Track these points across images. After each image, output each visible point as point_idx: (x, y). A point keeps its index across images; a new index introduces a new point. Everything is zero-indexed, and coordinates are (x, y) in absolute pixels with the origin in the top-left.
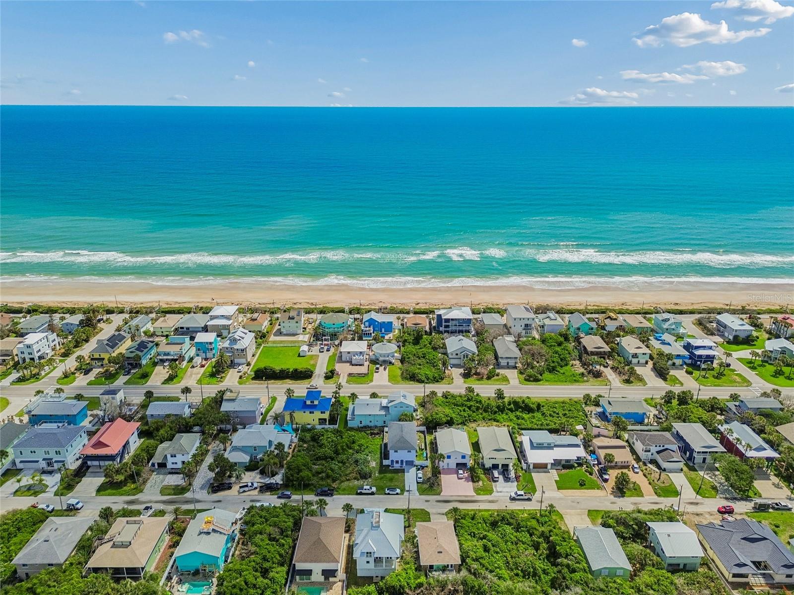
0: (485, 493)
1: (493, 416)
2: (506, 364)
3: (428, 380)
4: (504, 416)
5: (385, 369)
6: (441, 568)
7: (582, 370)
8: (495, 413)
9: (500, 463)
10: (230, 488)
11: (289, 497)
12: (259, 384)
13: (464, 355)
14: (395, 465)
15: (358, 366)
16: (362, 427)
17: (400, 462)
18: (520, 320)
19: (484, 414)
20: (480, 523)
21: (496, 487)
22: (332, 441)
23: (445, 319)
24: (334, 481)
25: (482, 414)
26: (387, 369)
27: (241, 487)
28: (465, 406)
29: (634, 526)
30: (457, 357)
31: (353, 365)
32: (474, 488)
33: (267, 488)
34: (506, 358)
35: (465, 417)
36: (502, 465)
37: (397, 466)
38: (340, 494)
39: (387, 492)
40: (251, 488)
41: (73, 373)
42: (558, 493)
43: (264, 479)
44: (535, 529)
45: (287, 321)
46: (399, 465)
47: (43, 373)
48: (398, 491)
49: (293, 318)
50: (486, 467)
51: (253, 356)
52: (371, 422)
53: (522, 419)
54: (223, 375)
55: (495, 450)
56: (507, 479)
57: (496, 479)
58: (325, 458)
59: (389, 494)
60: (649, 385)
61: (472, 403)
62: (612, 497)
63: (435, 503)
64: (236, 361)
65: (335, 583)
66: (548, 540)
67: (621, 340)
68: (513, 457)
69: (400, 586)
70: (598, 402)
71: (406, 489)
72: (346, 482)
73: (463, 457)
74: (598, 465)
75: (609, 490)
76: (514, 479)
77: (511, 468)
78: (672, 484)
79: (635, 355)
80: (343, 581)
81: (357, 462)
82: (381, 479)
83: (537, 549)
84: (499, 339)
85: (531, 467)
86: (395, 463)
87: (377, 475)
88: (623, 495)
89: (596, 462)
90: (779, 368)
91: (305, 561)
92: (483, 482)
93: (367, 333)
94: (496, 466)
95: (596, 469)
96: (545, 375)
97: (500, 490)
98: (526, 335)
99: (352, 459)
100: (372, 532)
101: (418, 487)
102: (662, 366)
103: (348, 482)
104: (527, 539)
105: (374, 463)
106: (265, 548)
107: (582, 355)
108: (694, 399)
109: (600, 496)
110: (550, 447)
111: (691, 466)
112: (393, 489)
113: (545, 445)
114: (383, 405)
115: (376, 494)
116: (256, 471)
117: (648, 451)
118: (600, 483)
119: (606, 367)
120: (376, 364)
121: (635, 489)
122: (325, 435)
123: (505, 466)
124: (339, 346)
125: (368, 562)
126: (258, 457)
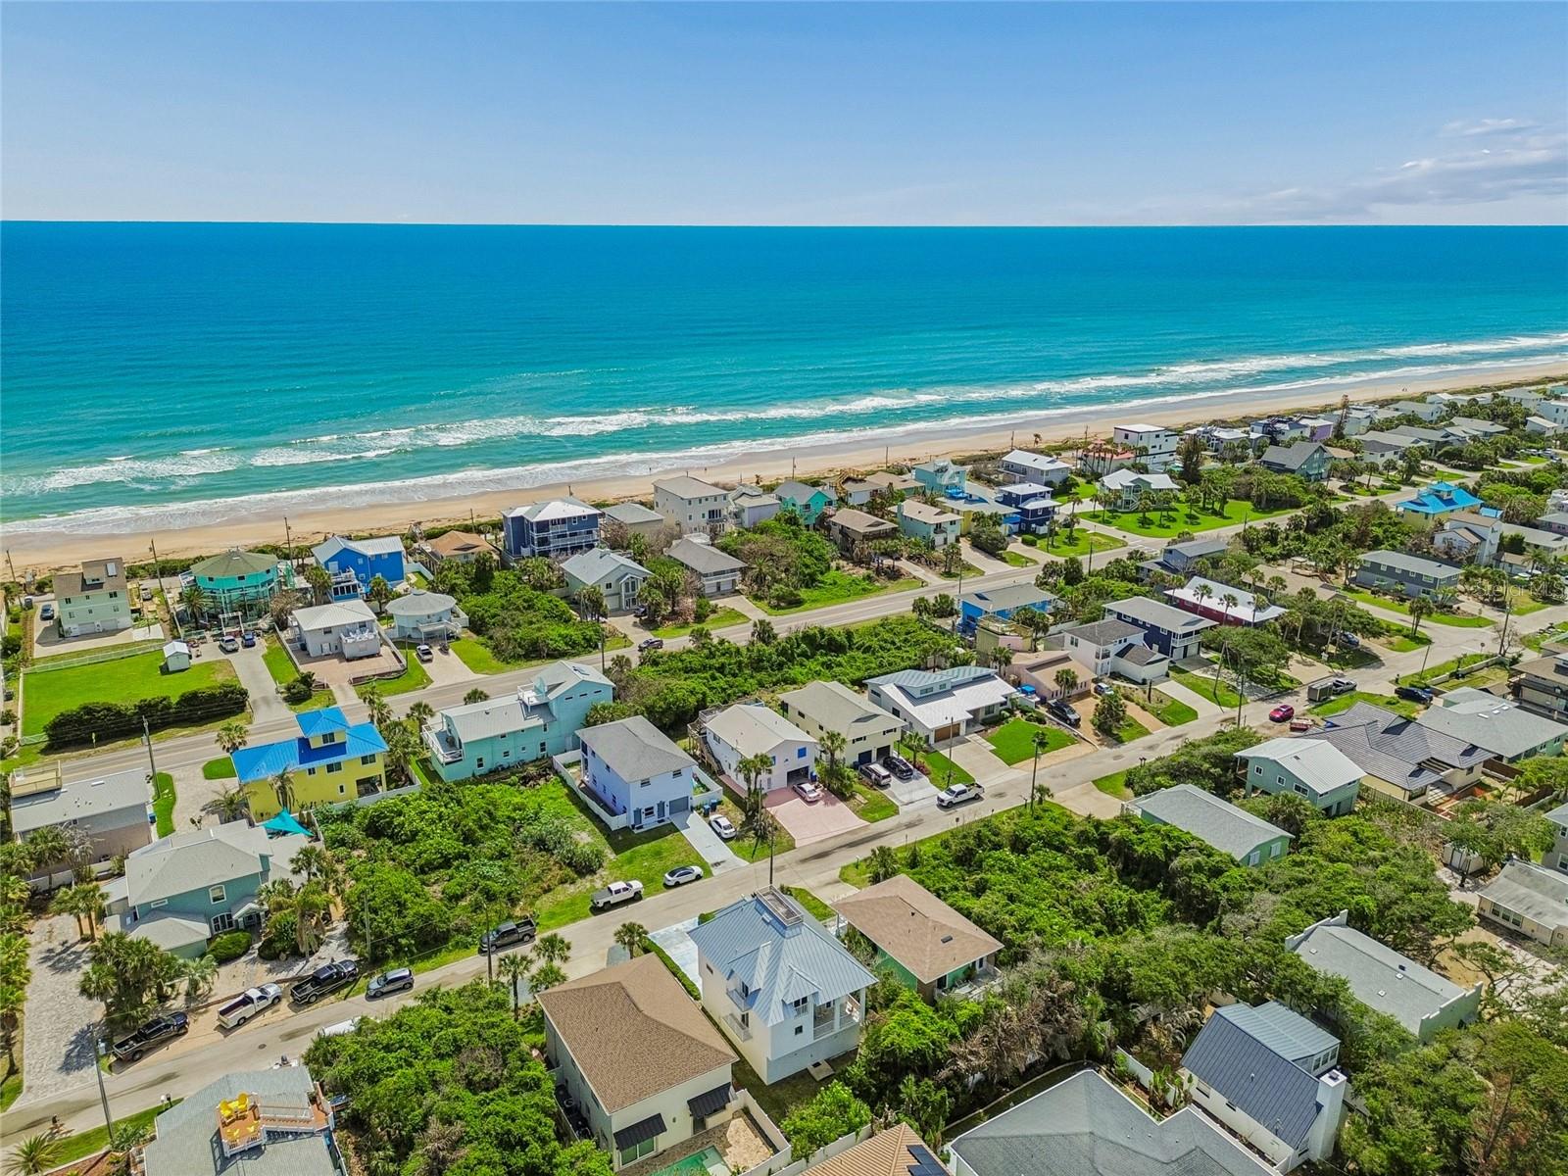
0: (884, 813)
1: (779, 675)
2: (715, 589)
3: (575, 648)
4: (800, 669)
5: (445, 651)
6: (963, 977)
7: (863, 572)
8: (780, 666)
9: (872, 746)
11: (406, 985)
12: (77, 758)
13: (627, 584)
14: (645, 820)
15: (366, 660)
16: (486, 775)
17: (655, 810)
18: (700, 501)
19: (759, 676)
21: (894, 796)
22: (440, 817)
23: (538, 523)
24: (513, 902)
25: (752, 677)
26: (451, 650)
27: (223, 1013)
28: (711, 668)
29: (1212, 770)
30: (611, 591)
31: (348, 660)
32: (856, 812)
33: (315, 988)
34: (715, 574)
35: (724, 690)
36: (878, 749)
37: (650, 823)
39: (672, 880)
40: (262, 1004)
42: (1015, 771)
43: (289, 968)
45: (78, 597)
46: (655, 818)
48: (695, 871)
49: (98, 587)
50: (847, 764)
55: (858, 721)
56: (904, 775)
57: (883, 782)
58: (447, 862)
59: (678, 884)
60: (988, 572)
61: (722, 660)
62: (1105, 749)
63: (800, 868)
65: (728, 1124)
66: (1103, 844)
67: (899, 508)
68: (899, 723)
69: (933, 1043)
70: (944, 609)
71: (710, 861)
72: (545, 898)
73: (802, 753)
74: (1043, 701)
75: (1093, 739)
76: (916, 772)
77: (894, 753)
78: (1174, 701)
79: (939, 528)
80: (746, 1111)
81: (541, 844)
82: (630, 861)
83: (1093, 869)
84: (678, 545)
85: (932, 740)
86: (643, 816)
87: (612, 856)
88: (1120, 741)
89: (1038, 699)
90: (1141, 515)
91: (641, 1094)
92: (863, 795)
93: (342, 588)
94: (865, 758)
95: (1043, 710)
96: (803, 593)
97: (906, 799)
98: (714, 534)
99: (525, 842)
100: (789, 945)
101: (732, 849)
102: (994, 535)
103: (549, 895)
104: (1061, 860)
105: (584, 835)
106: (486, 1116)
107: (847, 546)
108: (1085, 571)
109: (1086, 755)
110: (945, 692)
111: (1174, 668)
112: (683, 868)
113: (936, 690)
114: (530, 704)
115: (649, 894)
116: (243, 959)
117: (1106, 656)
118: (1066, 732)
119: (898, 559)
120: (413, 646)
121: (1130, 725)
122: (406, 810)
123: (884, 752)
124: (275, 631)
125: (799, 1030)
126: (238, 915)
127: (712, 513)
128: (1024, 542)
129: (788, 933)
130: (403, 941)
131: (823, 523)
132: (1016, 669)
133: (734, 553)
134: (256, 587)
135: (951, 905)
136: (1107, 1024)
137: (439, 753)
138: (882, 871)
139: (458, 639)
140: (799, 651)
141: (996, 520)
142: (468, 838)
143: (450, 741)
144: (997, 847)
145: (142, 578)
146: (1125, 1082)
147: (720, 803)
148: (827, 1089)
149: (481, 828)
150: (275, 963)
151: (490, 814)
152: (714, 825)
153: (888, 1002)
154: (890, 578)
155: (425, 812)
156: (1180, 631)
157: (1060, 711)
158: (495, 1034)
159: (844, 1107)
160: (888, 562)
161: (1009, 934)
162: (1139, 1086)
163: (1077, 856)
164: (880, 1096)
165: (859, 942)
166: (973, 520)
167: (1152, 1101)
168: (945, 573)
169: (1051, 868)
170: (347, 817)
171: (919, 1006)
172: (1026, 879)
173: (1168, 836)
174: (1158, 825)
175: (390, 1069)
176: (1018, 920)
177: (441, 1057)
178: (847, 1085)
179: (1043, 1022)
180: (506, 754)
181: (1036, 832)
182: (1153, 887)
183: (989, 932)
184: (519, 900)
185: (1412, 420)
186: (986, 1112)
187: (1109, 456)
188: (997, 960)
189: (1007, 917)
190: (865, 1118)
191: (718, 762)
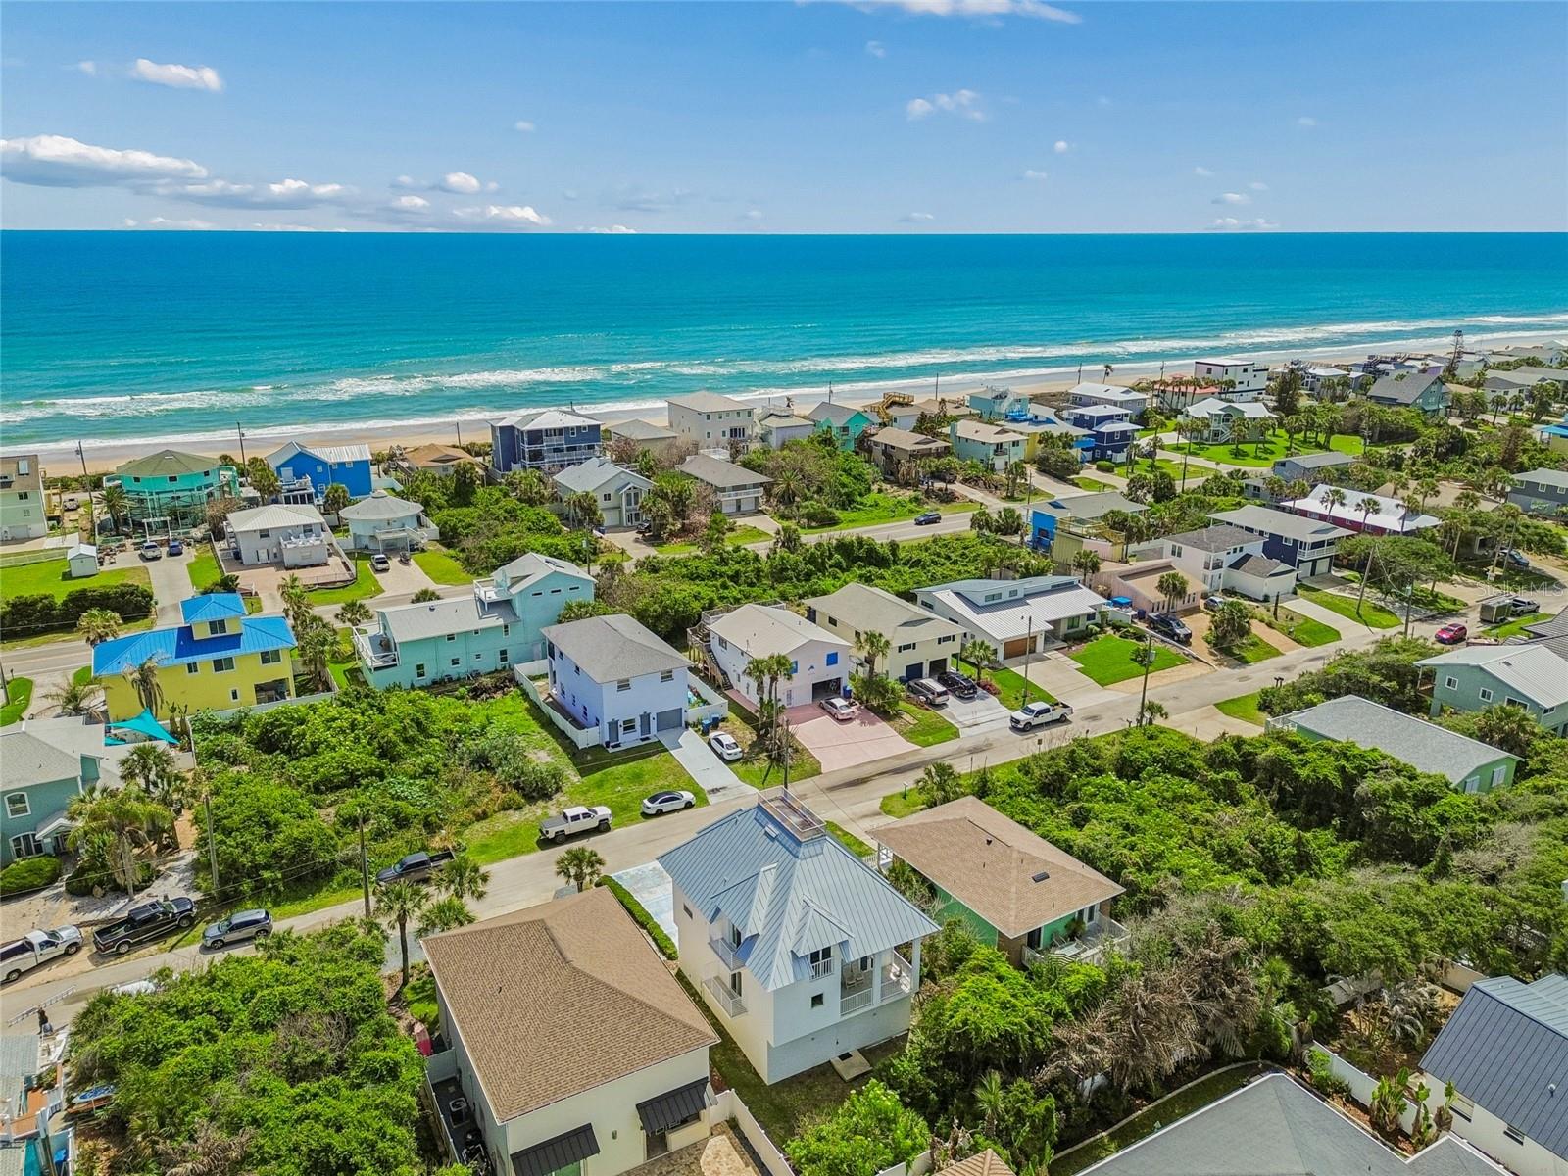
0: (941, 735)
1: (807, 586)
5: (405, 562)
6: (1065, 931)
7: (909, 493)
8: (808, 576)
9: (924, 656)
11: (257, 931)
13: (628, 495)
14: (623, 736)
15: (310, 569)
16: (428, 687)
17: (638, 724)
18: (721, 416)
19: (781, 587)
20: (1018, 794)
21: (953, 718)
22: (353, 726)
24: (432, 830)
25: (773, 587)
26: (413, 561)
31: (289, 569)
32: (901, 733)
34: (736, 488)
36: (932, 664)
37: (630, 740)
39: (654, 807)
42: (1111, 692)
43: (102, 907)
46: (636, 734)
48: (685, 797)
55: (905, 624)
56: (966, 693)
57: (939, 700)
58: (352, 780)
59: (660, 813)
60: (1059, 495)
61: (737, 567)
62: (1227, 670)
63: (825, 797)
66: (1247, 766)
67: (952, 430)
68: (958, 630)
69: (1030, 1023)
70: (1010, 525)
71: (706, 786)
72: (477, 826)
73: (832, 659)
74: (1141, 616)
75: (1209, 659)
76: (980, 691)
77: (951, 669)
78: (1307, 619)
79: (999, 449)
80: (733, 1124)
81: (482, 762)
82: (600, 785)
83: (1236, 801)
84: (691, 461)
85: (1000, 656)
86: (621, 730)
87: (576, 779)
88: (1243, 662)
89: (1135, 613)
90: (1234, 447)
91: (556, 1094)
92: (911, 714)
93: (295, 497)
94: (914, 672)
95: (1142, 626)
96: (838, 513)
97: (968, 720)
98: (735, 453)
99: (461, 759)
100: (802, 868)
101: (737, 773)
102: (1065, 456)
103: (484, 824)
104: (1191, 788)
105: (542, 754)
106: (300, 1120)
107: (892, 468)
108: (1179, 490)
109: (1201, 676)
110: (1016, 601)
111: (1300, 584)
112: (667, 793)
113: (1006, 597)
114: (487, 600)
115: (622, 825)
116: (44, 893)
117: (1218, 566)
118: (1174, 650)
119: (950, 482)
120: (368, 557)
121: (1254, 644)
122: (311, 716)
123: (938, 667)
124: (210, 540)
125: (817, 1000)
126: (44, 833)
127: (734, 432)
128: (1100, 468)
129: (803, 851)
130: (266, 875)
131: (864, 444)
132: (1105, 578)
133: (757, 468)
134: (191, 490)
135: (1044, 837)
136: (1289, 1006)
137: (370, 657)
138: (940, 794)
139: (423, 550)
140: (831, 562)
141: (1068, 442)
142: (387, 752)
143: (384, 645)
144: (1098, 772)
145: (74, 491)
146: (1328, 1095)
147: (724, 720)
148: (860, 1093)
149: (406, 741)
150: (86, 900)
151: (419, 724)
152: (714, 743)
153: (955, 963)
154: (942, 501)
155: (334, 720)
156: (1310, 539)
157: (1165, 625)
158: (344, 995)
159: (886, 1121)
160: (938, 485)
161: (1130, 874)
162: (1351, 1101)
163: (1212, 784)
164: (943, 1105)
165: (908, 881)
166: (1040, 442)
167: (1374, 1124)
168: (1008, 497)
169: (1176, 798)
170: (235, 728)
171: (1004, 968)
172: (1141, 811)
173: (1345, 755)
174: (1327, 743)
175: (180, 1044)
176: (1141, 857)
177: (259, 1028)
178: (892, 1087)
179: (1200, 997)
180: (455, 662)
181: (1151, 753)
182: (1324, 824)
183: (1100, 871)
184: (441, 828)
185: (1533, 362)
186: (1112, 1137)
187: (1190, 389)
188: (1114, 910)
189: (1126, 851)
190: (920, 1140)
191: (724, 674)
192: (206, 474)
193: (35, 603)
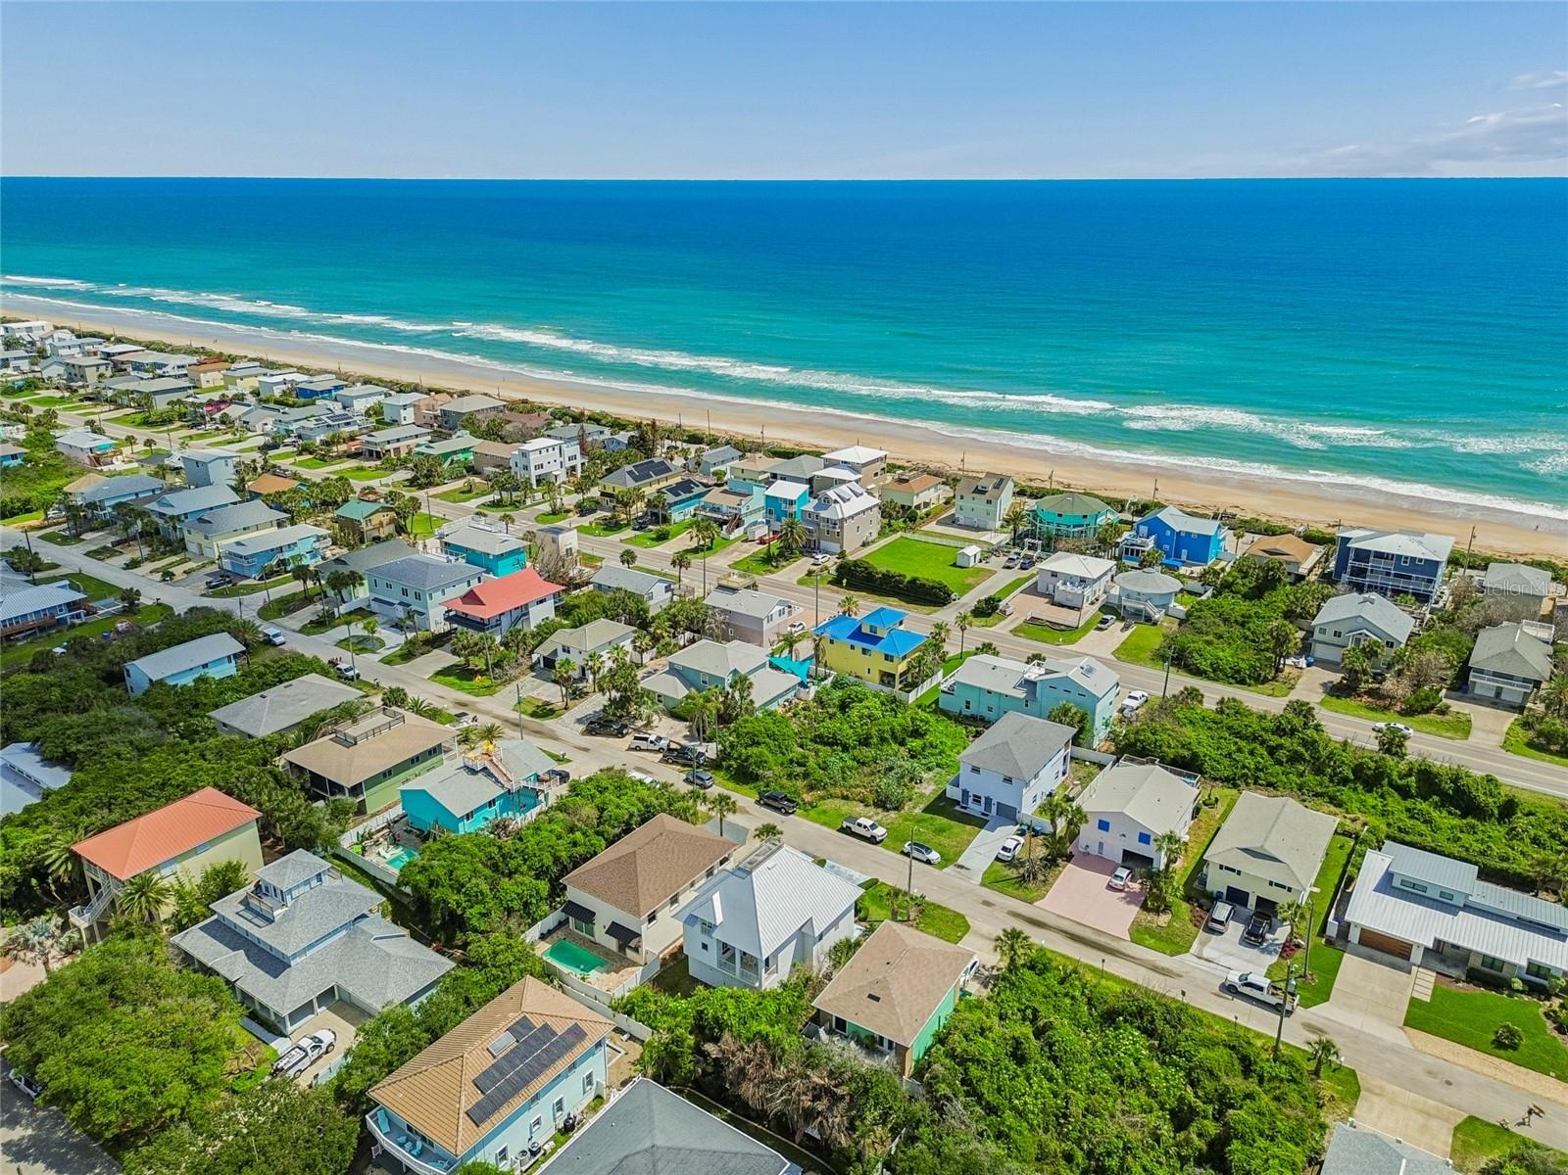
0: (1161, 945)
1: (1332, 789)
2: (1492, 694)
3: (1214, 671)
4: (1371, 799)
5: (1126, 628)
6: (863, 1036)
10: (620, 734)
13: (1356, 640)
14: (971, 804)
15: (1065, 609)
16: (967, 717)
17: (983, 800)
19: (1308, 777)
20: (1073, 998)
21: (1203, 944)
24: (811, 788)
25: (1301, 775)
26: (1130, 631)
27: (636, 738)
28: (1263, 743)
30: (1336, 640)
31: (1053, 604)
32: (1136, 924)
33: (677, 756)
36: (1259, 899)
37: (976, 809)
38: (806, 817)
39: (907, 847)
40: (651, 747)
41: (568, 511)
42: (1401, 1033)
43: (690, 740)
44: (1211, 1073)
45: (968, 496)
46: (981, 808)
47: (529, 502)
48: (934, 856)
49: (983, 492)
50: (1209, 888)
51: (864, 545)
52: (990, 709)
53: (1425, 822)
54: (784, 564)
56: (1253, 938)
58: (832, 742)
59: (909, 855)
63: (1002, 915)
64: (824, 544)
65: (635, 964)
71: (960, 861)
72: (836, 801)
73: (1144, 839)
76: (1274, 948)
84: (1504, 629)
85: (1353, 937)
86: (971, 800)
91: (592, 891)
92: (1173, 920)
93: (1132, 550)
94: (1238, 895)
97: (1207, 953)
101: (990, 867)
103: (842, 801)
113: (1433, 894)
115: (881, 846)
123: (1266, 905)
125: (705, 946)
134: (1069, 526)
184: (819, 790)
192: (1085, 517)
193: (893, 577)
